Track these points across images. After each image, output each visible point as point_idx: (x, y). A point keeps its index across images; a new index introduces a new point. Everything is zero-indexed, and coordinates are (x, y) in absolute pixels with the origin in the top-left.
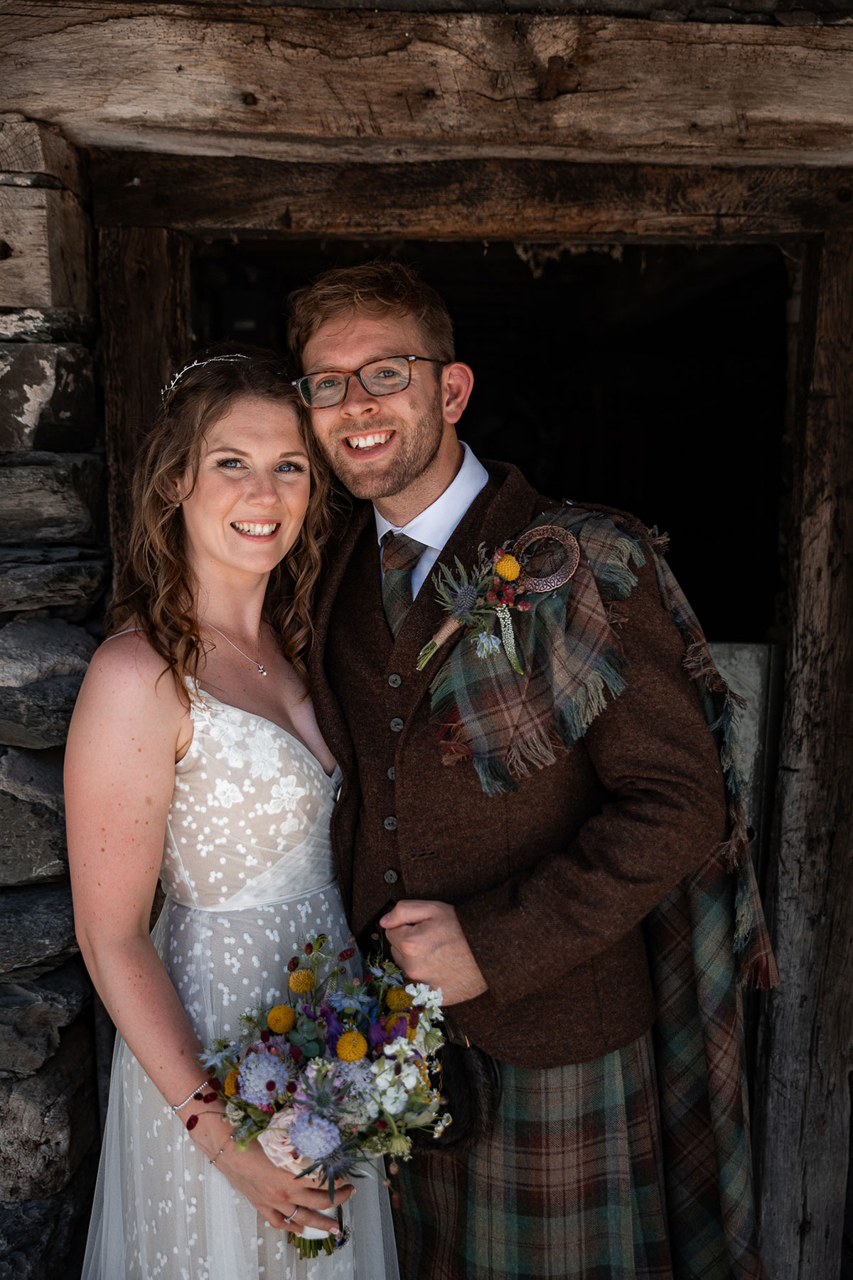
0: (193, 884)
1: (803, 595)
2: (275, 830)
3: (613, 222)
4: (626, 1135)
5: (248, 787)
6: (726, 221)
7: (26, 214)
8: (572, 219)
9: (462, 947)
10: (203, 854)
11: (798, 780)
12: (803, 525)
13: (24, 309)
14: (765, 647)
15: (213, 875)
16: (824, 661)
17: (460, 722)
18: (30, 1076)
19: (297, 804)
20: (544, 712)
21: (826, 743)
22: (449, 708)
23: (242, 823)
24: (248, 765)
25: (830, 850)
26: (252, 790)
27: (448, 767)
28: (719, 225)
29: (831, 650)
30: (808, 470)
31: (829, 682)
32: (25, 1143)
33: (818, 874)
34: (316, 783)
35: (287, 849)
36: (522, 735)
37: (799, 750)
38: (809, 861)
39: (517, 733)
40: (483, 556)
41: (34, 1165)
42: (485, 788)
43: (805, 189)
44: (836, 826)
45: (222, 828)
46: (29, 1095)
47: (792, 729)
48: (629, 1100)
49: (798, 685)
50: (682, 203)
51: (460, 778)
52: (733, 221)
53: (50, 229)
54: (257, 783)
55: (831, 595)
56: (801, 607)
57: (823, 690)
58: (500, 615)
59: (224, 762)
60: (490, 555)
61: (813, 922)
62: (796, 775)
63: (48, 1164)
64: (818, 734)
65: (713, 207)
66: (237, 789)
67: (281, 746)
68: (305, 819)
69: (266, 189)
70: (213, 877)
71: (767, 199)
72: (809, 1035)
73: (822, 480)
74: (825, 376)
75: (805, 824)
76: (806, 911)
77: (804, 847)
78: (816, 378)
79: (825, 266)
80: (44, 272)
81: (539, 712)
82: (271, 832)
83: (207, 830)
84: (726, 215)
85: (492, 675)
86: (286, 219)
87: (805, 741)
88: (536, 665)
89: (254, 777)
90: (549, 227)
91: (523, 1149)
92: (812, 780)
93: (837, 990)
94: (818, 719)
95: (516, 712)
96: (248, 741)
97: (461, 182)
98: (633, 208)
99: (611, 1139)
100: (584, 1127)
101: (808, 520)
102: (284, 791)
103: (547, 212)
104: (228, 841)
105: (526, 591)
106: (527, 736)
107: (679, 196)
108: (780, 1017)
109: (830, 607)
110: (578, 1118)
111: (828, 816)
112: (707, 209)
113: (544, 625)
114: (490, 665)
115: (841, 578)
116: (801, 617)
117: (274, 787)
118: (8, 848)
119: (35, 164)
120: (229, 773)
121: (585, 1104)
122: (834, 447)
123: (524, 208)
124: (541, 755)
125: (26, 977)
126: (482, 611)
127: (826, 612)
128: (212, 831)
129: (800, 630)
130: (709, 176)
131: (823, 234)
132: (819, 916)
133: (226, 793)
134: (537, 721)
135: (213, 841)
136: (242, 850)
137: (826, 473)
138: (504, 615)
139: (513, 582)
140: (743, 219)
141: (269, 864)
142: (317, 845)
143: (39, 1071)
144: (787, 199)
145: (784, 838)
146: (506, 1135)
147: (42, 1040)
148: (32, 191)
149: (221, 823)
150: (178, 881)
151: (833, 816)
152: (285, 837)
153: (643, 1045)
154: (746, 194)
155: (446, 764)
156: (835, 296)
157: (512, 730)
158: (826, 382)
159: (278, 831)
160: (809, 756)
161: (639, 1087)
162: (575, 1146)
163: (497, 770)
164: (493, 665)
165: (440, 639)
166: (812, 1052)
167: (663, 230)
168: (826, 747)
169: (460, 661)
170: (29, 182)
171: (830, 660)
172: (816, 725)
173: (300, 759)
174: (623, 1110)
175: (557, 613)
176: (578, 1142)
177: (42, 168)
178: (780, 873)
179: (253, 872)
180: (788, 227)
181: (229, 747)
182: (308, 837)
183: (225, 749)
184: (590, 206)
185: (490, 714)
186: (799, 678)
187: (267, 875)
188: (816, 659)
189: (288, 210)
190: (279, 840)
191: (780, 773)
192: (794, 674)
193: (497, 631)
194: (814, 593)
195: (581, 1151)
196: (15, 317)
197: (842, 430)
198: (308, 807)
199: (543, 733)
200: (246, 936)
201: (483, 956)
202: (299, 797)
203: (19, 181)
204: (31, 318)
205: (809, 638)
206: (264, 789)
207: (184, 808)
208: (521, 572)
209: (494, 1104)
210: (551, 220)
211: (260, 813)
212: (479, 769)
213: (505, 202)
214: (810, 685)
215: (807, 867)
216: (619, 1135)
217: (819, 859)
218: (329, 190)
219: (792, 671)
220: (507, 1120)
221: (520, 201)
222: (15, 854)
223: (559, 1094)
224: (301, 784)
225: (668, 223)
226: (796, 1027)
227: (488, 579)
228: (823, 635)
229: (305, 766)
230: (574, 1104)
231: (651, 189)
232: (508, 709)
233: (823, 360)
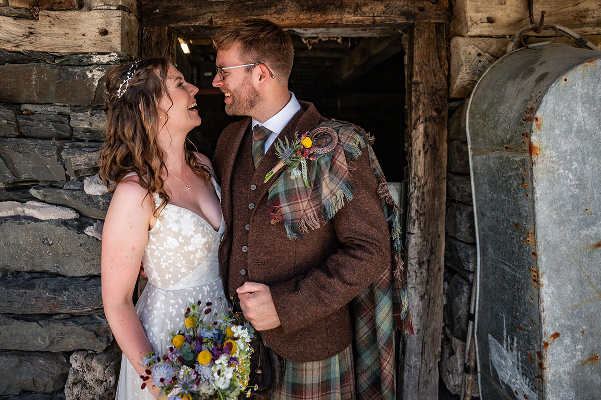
0: (159, 279)
1: (414, 161)
2: (193, 257)
3: (334, 19)
4: (340, 391)
5: (181, 240)
6: (377, 18)
7: (114, 19)
8: (318, 18)
9: (272, 306)
10: (163, 267)
11: (414, 238)
12: (412, 133)
13: (111, 53)
14: (400, 184)
15: (167, 275)
16: (423, 188)
17: (280, 206)
18: (101, 353)
19: (203, 245)
20: (317, 205)
21: (425, 222)
22: (276, 200)
23: (179, 255)
24: (180, 230)
25: (428, 267)
26: (183, 241)
27: (273, 225)
28: (374, 20)
29: (426, 183)
30: (413, 112)
31: (425, 197)
32: (97, 380)
33: (423, 277)
34: (210, 235)
35: (199, 264)
36: (306, 214)
37: (414, 225)
38: (419, 272)
39: (305, 213)
40: (297, 137)
41: (101, 390)
42: (289, 236)
43: (406, 7)
44: (430, 257)
45: (171, 257)
46: (99, 361)
47: (411, 216)
48: (341, 375)
49: (413, 198)
50: (360, 12)
51: (277, 230)
52: (379, 18)
53: (122, 25)
54: (185, 237)
55: (425, 161)
56: (413, 166)
57: (423, 200)
58: (302, 162)
59: (170, 229)
60: (300, 137)
61: (422, 297)
62: (413, 235)
63: (106, 390)
64: (422, 218)
65: (372, 14)
66: (176, 241)
67: (194, 221)
68: (206, 251)
69: (204, 11)
70: (168, 276)
71: (392, 10)
72: (421, 346)
73: (419, 116)
74: (418, 75)
75: (417, 256)
76: (419, 293)
77: (417, 266)
78: (414, 76)
79: (416, 34)
80: (119, 39)
81: (315, 205)
82: (192, 258)
83: (165, 257)
84: (377, 16)
85: (296, 187)
86: (211, 21)
87: (416, 221)
88: (315, 185)
89: (183, 235)
90: (309, 22)
91: (295, 396)
92: (420, 237)
93: (432, 327)
94: (421, 212)
95: (305, 204)
96: (180, 219)
97: (276, 6)
98: (341, 14)
99: (333, 393)
100: (322, 388)
101: (414, 131)
102: (196, 240)
103: (308, 16)
104: (174, 262)
105: (314, 153)
106: (309, 215)
107: (358, 9)
108: (409, 338)
109: (425, 166)
110: (319, 383)
111: (427, 253)
112: (369, 14)
113: (320, 168)
114: (296, 183)
115: (428, 154)
116: (413, 170)
117: (192, 239)
118: (95, 259)
119: (118, 2)
120: (173, 234)
121: (322, 376)
122: (423, 102)
123: (299, 15)
124: (314, 224)
125: (100, 312)
126: (295, 159)
127: (423, 168)
128: (167, 258)
129: (413, 176)
130: (370, 2)
131: (414, 23)
132: (424, 295)
133: (172, 242)
134: (314, 209)
135: (167, 262)
136: (180, 266)
137: (420, 112)
138: (303, 162)
139: (308, 149)
140: (383, 18)
141: (191, 271)
142: (212, 261)
143: (104, 351)
144: (400, 10)
145: (409, 262)
146: (287, 389)
147: (106, 339)
148: (116, 11)
149: (170, 254)
150: (153, 277)
151: (429, 253)
152: (197, 260)
153: (348, 351)
154: (384, 8)
155: (272, 224)
156: (420, 45)
157: (302, 212)
158: (419, 78)
159: (194, 258)
160: (418, 227)
161: (346, 370)
162: (318, 395)
163: (294, 229)
164: (297, 183)
165: (275, 170)
166: (422, 353)
167: (353, 22)
168: (425, 224)
169: (283, 180)
170: (116, 8)
171: (425, 188)
172: (421, 214)
173: (203, 226)
174: (339, 380)
175: (326, 163)
176: (319, 394)
177: (120, 3)
178: (408, 277)
179: (184, 275)
180: (401, 20)
181: (172, 223)
182: (208, 259)
183: (171, 224)
184: (325, 13)
185: (294, 204)
186: (413, 195)
187: (190, 276)
188: (420, 187)
189: (211, 18)
190: (195, 261)
191: (407, 235)
192: (411, 194)
193: (300, 168)
194: (418, 160)
195: (320, 397)
196: (107, 56)
197: (426, 96)
198: (207, 246)
199: (316, 215)
200: (180, 300)
201: (280, 311)
202: (203, 242)
203: (112, 8)
204: (113, 56)
205: (417, 179)
206: (187, 240)
207: (155, 248)
208: (312, 145)
209: (282, 374)
210: (310, 19)
211: (186, 250)
212: (287, 227)
213: (292, 13)
214: (418, 198)
215: (419, 274)
216: (336, 391)
217: (424, 271)
218: (227, 11)
219: (410, 193)
220: (288, 382)
221: (298, 12)
222: (97, 262)
223: (311, 372)
224: (204, 237)
225: (355, 19)
226: (415, 342)
227: (298, 146)
228: (422, 177)
229: (205, 228)
230: (318, 376)
231: (348, 7)
232: (302, 202)
233: (417, 69)
